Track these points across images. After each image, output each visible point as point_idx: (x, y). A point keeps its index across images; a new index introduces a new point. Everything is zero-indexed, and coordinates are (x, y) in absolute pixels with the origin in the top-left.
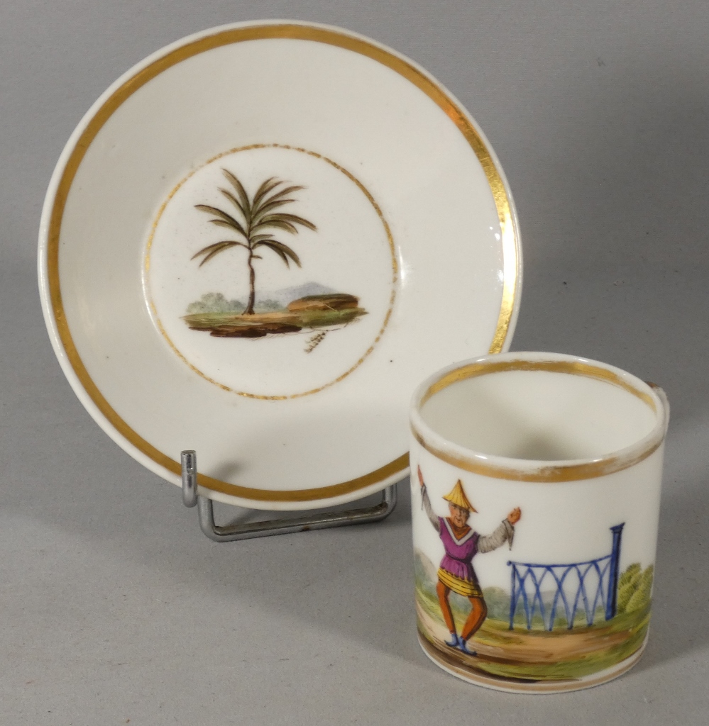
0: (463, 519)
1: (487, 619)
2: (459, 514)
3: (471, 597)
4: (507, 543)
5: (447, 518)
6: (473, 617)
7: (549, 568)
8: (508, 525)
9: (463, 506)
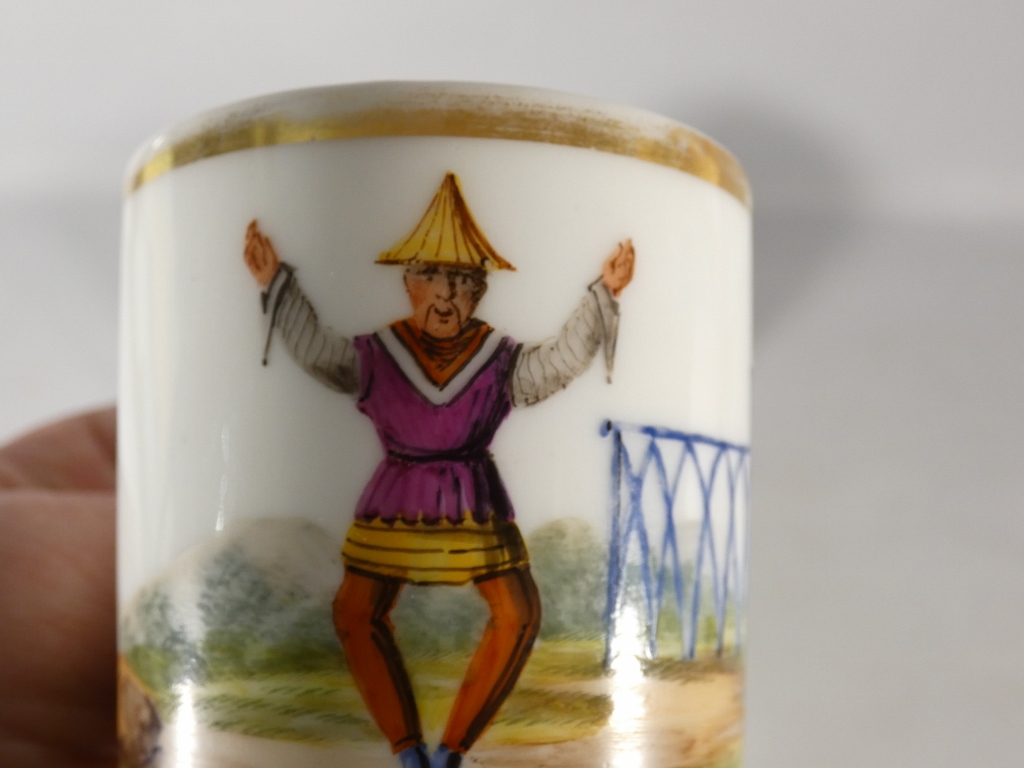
0: (461, 303)
1: (538, 644)
2: (445, 292)
3: (483, 579)
4: (599, 360)
5: (394, 328)
6: (489, 654)
7: (689, 441)
8: (603, 298)
9: (465, 258)
